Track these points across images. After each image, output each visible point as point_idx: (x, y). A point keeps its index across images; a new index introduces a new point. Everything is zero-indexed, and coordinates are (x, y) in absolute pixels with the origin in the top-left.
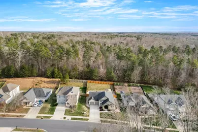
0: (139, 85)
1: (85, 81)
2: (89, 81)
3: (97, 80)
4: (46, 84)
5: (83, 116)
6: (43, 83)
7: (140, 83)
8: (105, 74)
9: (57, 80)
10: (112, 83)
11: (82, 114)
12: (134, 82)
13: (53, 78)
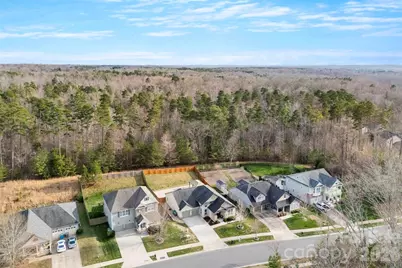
0: (238, 163)
1: (138, 172)
2: (145, 171)
3: (161, 166)
4: (42, 194)
5: (187, 243)
6: (34, 192)
7: (239, 161)
8: (174, 151)
9: (68, 179)
10: (191, 167)
11: (182, 240)
12: (228, 161)
13: (53, 176)
